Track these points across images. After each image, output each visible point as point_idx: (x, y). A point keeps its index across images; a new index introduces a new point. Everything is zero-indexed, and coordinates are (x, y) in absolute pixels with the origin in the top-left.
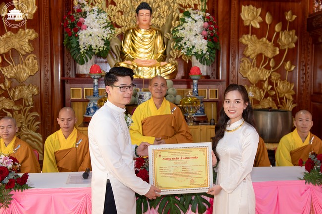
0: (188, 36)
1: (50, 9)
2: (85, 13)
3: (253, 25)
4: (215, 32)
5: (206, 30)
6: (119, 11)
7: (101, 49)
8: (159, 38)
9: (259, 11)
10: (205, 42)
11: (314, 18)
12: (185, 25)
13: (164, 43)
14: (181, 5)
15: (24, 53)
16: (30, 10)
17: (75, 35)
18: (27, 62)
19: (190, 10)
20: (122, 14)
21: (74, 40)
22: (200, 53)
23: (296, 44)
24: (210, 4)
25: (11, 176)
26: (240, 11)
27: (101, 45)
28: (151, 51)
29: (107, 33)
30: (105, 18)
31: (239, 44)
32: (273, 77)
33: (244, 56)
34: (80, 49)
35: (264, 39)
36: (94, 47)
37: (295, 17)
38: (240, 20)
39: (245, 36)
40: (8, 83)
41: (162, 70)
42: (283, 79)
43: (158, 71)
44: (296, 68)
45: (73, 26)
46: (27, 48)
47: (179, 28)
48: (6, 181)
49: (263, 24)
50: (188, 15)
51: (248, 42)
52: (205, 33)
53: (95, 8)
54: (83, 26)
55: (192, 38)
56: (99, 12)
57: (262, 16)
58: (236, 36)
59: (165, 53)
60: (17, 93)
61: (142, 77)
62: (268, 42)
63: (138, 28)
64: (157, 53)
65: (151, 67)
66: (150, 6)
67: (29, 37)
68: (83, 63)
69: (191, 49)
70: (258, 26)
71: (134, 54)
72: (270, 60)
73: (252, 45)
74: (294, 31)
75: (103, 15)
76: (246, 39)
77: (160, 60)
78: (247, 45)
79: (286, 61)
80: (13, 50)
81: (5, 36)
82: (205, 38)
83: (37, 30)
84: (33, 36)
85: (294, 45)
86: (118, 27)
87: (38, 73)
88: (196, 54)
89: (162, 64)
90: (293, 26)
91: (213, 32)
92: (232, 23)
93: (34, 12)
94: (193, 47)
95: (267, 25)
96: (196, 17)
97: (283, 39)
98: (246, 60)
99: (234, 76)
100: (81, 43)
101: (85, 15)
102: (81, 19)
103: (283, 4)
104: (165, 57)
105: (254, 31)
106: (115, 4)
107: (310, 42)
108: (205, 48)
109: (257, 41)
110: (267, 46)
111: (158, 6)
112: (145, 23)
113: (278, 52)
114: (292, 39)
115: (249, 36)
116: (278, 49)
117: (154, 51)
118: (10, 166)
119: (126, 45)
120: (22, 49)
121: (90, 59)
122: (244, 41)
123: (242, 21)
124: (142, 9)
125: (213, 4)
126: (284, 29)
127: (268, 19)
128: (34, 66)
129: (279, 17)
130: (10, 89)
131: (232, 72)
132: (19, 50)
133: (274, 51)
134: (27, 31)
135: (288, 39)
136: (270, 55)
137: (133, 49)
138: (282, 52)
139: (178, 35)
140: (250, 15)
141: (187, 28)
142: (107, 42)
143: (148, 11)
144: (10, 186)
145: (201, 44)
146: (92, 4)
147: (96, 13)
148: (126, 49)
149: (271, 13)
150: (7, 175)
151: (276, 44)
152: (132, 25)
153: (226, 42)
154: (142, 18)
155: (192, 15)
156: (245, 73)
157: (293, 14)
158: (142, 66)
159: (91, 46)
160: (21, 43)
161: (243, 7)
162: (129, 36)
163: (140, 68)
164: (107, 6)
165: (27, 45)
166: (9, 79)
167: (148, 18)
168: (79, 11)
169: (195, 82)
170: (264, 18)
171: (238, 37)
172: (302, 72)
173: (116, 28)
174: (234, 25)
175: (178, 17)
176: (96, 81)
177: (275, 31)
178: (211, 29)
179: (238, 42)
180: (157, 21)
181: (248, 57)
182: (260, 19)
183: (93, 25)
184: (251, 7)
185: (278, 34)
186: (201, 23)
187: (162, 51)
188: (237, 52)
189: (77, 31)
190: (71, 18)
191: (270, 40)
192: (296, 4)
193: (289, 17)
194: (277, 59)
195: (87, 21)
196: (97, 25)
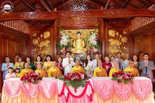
0: (91, 40)
1: (53, 35)
2: (62, 35)
3: (113, 36)
4: (99, 39)
5: (96, 38)
6: (72, 34)
7: (66, 45)
8: (83, 41)
9: (114, 31)
10: (96, 42)
11: (132, 33)
12: (90, 37)
13: (85, 43)
14: (90, 31)
15: (47, 47)
16: (48, 35)
17: (59, 42)
18: (47, 49)
19: (92, 33)
20: (73, 35)
21: (59, 43)
22: (95, 45)
23: (127, 41)
24: (99, 30)
25: (38, 77)
26: (108, 32)
27: (66, 44)
28: (81, 45)
29: (68, 41)
30: (68, 37)
31: (108, 42)
32: (120, 52)
33: (110, 45)
34: (61, 45)
35: (116, 40)
36: (64, 45)
37: (126, 33)
38: (108, 35)
39: (110, 39)
40: (43, 55)
41: (83, 50)
42: (123, 52)
43: (82, 51)
44: (127, 49)
45: (59, 39)
46: (48, 46)
47: (89, 38)
48: (37, 78)
49: (116, 35)
50: (91, 34)
51: (111, 41)
52: (96, 39)
53: (65, 34)
54: (61, 39)
55: (92, 41)
56: (66, 35)
57: (115, 33)
58: (107, 39)
59: (85, 46)
60: (45, 58)
61: (77, 53)
62: (117, 41)
63: (77, 39)
64: (83, 46)
65: (80, 50)
66: (81, 32)
67: (48, 43)
68: (62, 49)
69: (92, 44)
70: (114, 36)
71: (76, 46)
72: (118, 46)
73: (113, 42)
74: (126, 37)
75: (67, 36)
76: (110, 40)
77: (83, 48)
78: (111, 42)
79: (124, 46)
80: (44, 46)
81: (42, 43)
82: (96, 41)
83: (50, 40)
84: (49, 42)
85: (126, 41)
86: (72, 39)
87: (50, 53)
88: (93, 45)
89: (84, 49)
90: (125, 35)
91: (98, 39)
92: (106, 35)
93: (49, 36)
94: (93, 43)
95: (117, 36)
96: (94, 35)
97: (123, 40)
98: (111, 47)
99: (107, 52)
100: (61, 44)
101: (62, 36)
102: (61, 37)
103: (122, 29)
104: (85, 47)
105: (113, 38)
106: (71, 32)
107: (132, 40)
108: (96, 44)
109: (114, 41)
110: (117, 42)
111: (84, 32)
112: (79, 37)
113: (121, 44)
114: (126, 40)
115: (111, 39)
116: (121, 43)
117: (82, 45)
118: (38, 75)
119: (74, 44)
120: (46, 46)
121: (64, 48)
122: (110, 41)
123: (109, 35)
124: (78, 33)
125: (100, 30)
126: (123, 36)
127: (117, 34)
128: (49, 51)
129: (121, 33)
130: (43, 57)
131: (106, 50)
132: (45, 46)
133: (120, 43)
134: (47, 41)
135: (124, 40)
136: (118, 45)
137: (76, 45)
138: (122, 44)
139: (88, 40)
140: (111, 33)
141: (91, 38)
142: (68, 43)
143: (80, 34)
144: (38, 79)
145: (95, 43)
146: (65, 33)
147: (65, 35)
148: (74, 45)
149: (118, 32)
150: (37, 77)
151: (120, 41)
152: (76, 38)
153: (104, 42)
154: (78, 36)
155: (92, 34)
156: (111, 51)
157: (125, 32)
158: (78, 50)
159: (63, 44)
160: (46, 44)
161: (109, 31)
162: (75, 41)
163: (77, 50)
164: (69, 33)
165: (47, 45)
166: (43, 54)
167: (80, 36)
168: (61, 35)
169: (92, 54)
170: (116, 34)
171: (108, 40)
172: (129, 50)
173: (71, 39)
174: (106, 36)
175: (89, 35)
176: (64, 54)
177: (120, 37)
178: (98, 38)
179: (108, 41)
180: (83, 36)
181: (111, 46)
182: (115, 34)
183: (64, 39)
184: (112, 30)
185: (121, 38)
186: (95, 37)
187: (84, 45)
188: (107, 44)
189: (60, 40)
190: (58, 37)
191: (118, 40)
192: (126, 29)
193: (124, 33)
194: (121, 46)
195: (63, 38)
196: (65, 39)
